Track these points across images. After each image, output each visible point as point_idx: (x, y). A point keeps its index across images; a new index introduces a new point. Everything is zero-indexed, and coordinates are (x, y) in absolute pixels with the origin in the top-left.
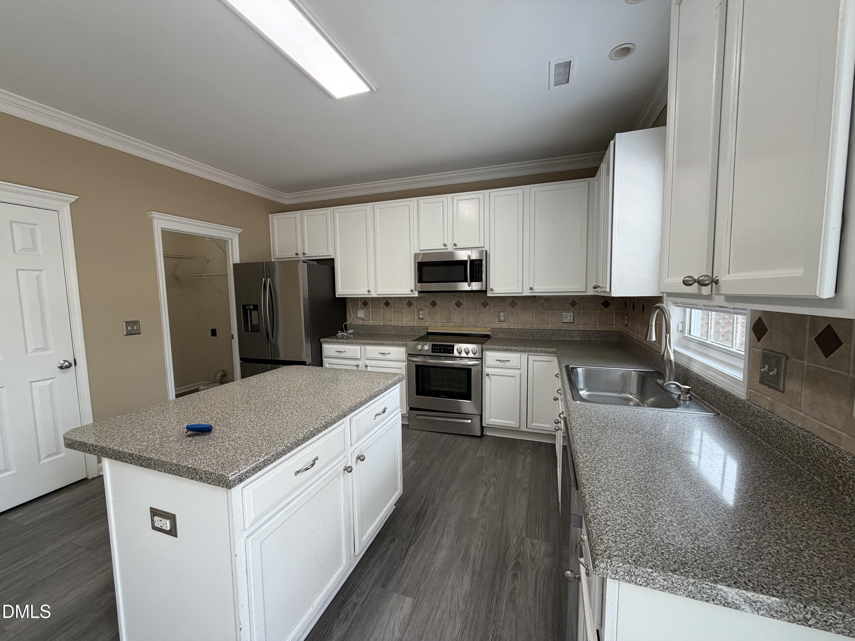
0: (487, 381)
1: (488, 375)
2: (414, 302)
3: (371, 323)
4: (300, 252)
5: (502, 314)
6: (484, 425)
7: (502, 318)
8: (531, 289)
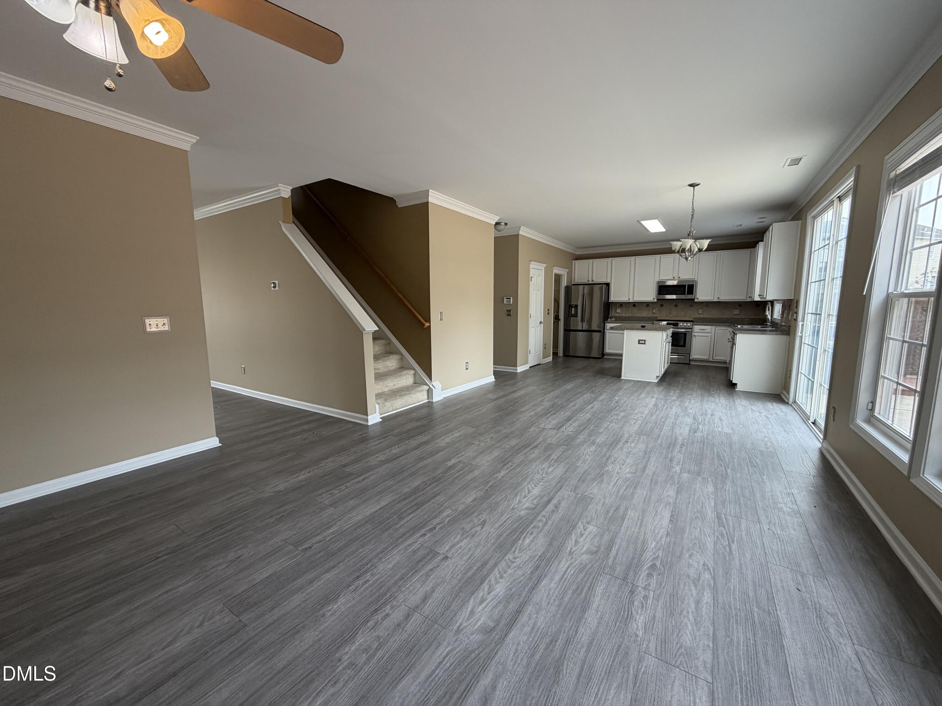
0: (694, 339)
1: (695, 336)
2: (650, 305)
3: (624, 315)
4: (590, 279)
5: (700, 310)
6: (691, 359)
7: (700, 313)
8: (718, 298)
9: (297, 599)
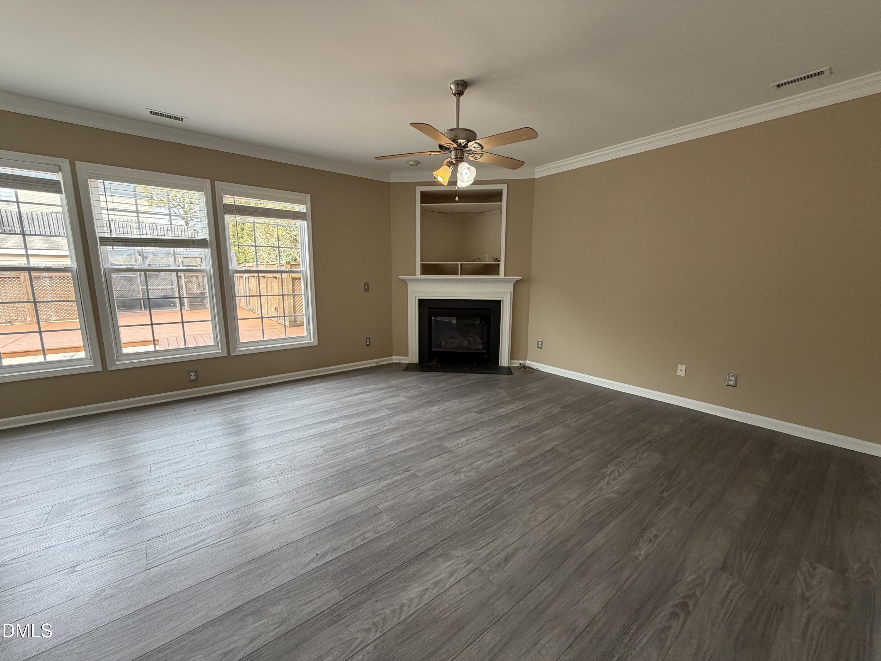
9: (414, 444)
